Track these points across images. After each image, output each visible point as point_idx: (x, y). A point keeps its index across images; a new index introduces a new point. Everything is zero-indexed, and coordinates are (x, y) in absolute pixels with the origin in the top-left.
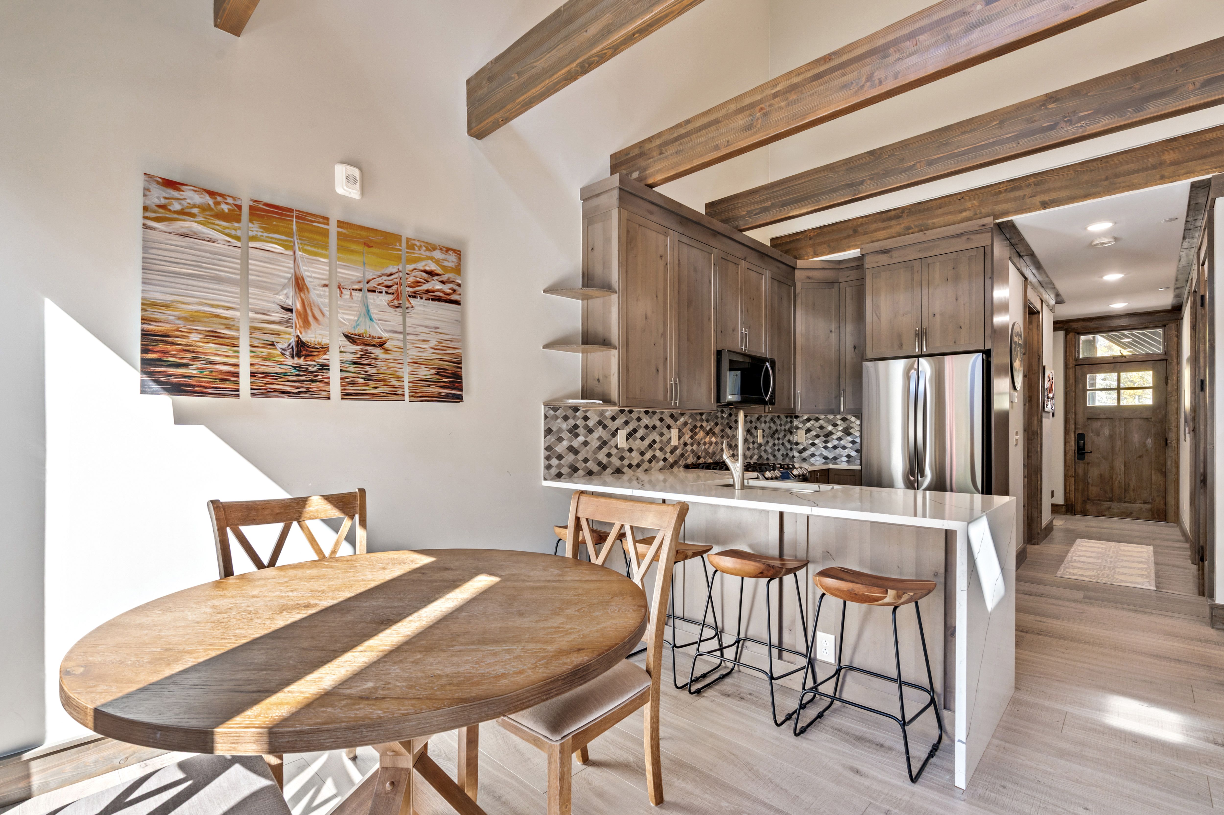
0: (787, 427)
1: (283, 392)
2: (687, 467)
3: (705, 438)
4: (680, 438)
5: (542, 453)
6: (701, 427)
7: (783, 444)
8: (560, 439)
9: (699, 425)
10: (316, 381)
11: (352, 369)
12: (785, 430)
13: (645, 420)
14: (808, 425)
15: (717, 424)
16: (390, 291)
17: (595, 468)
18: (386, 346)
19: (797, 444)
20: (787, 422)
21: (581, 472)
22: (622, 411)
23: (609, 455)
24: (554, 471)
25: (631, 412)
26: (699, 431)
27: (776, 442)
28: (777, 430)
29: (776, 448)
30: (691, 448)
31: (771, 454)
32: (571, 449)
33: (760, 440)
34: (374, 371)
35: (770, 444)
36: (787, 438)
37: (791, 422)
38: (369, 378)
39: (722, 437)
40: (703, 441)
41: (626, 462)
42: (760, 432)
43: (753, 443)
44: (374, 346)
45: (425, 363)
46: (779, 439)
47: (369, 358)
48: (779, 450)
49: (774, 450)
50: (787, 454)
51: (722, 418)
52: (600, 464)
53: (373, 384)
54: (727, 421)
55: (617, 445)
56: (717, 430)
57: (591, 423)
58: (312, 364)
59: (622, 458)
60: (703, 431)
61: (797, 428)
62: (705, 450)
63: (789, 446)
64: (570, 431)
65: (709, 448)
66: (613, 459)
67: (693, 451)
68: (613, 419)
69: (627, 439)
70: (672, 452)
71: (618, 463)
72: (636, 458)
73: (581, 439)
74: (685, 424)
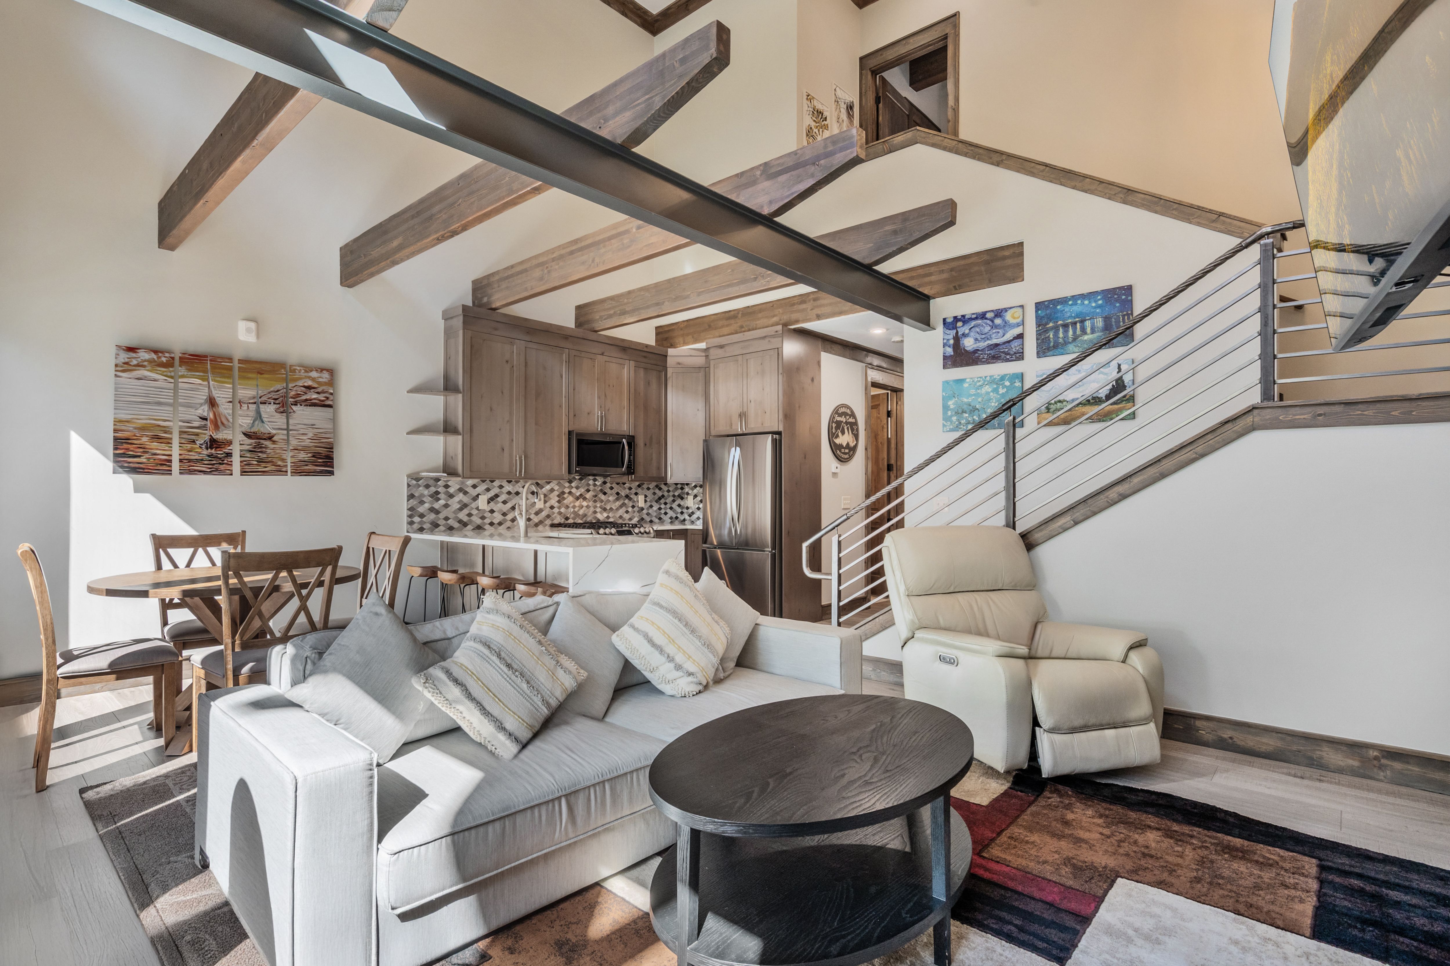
0: (676, 494)
2: (553, 526)
3: (574, 502)
4: (545, 502)
5: (405, 513)
6: (570, 493)
7: (671, 508)
8: (422, 502)
9: (567, 490)
10: (223, 464)
12: (674, 496)
13: (507, 487)
14: (695, 491)
15: (588, 491)
16: (277, 402)
17: (456, 525)
18: (274, 439)
19: (688, 508)
20: (676, 489)
21: (442, 528)
22: (483, 481)
23: (470, 515)
24: (416, 526)
25: (492, 481)
26: (568, 497)
27: (663, 506)
28: (663, 496)
29: (663, 511)
30: (558, 510)
31: (656, 517)
32: (432, 510)
33: (641, 503)
34: (265, 456)
35: (655, 508)
36: (677, 503)
37: (682, 489)
39: (595, 501)
40: (572, 505)
41: (487, 521)
42: (641, 498)
43: (633, 507)
44: (265, 439)
45: (305, 449)
46: (666, 504)
47: (261, 447)
48: (666, 513)
49: (661, 514)
50: (677, 518)
51: (595, 485)
52: (460, 521)
53: (264, 465)
54: (600, 488)
55: (478, 507)
56: (588, 495)
57: (451, 490)
58: (220, 453)
59: (483, 518)
60: (572, 496)
61: (688, 494)
62: (575, 513)
63: (679, 510)
64: (431, 496)
65: (578, 511)
66: (474, 518)
67: (560, 513)
68: (474, 486)
69: (489, 503)
70: (537, 513)
71: (479, 521)
72: (497, 517)
73: (442, 502)
74: (552, 490)
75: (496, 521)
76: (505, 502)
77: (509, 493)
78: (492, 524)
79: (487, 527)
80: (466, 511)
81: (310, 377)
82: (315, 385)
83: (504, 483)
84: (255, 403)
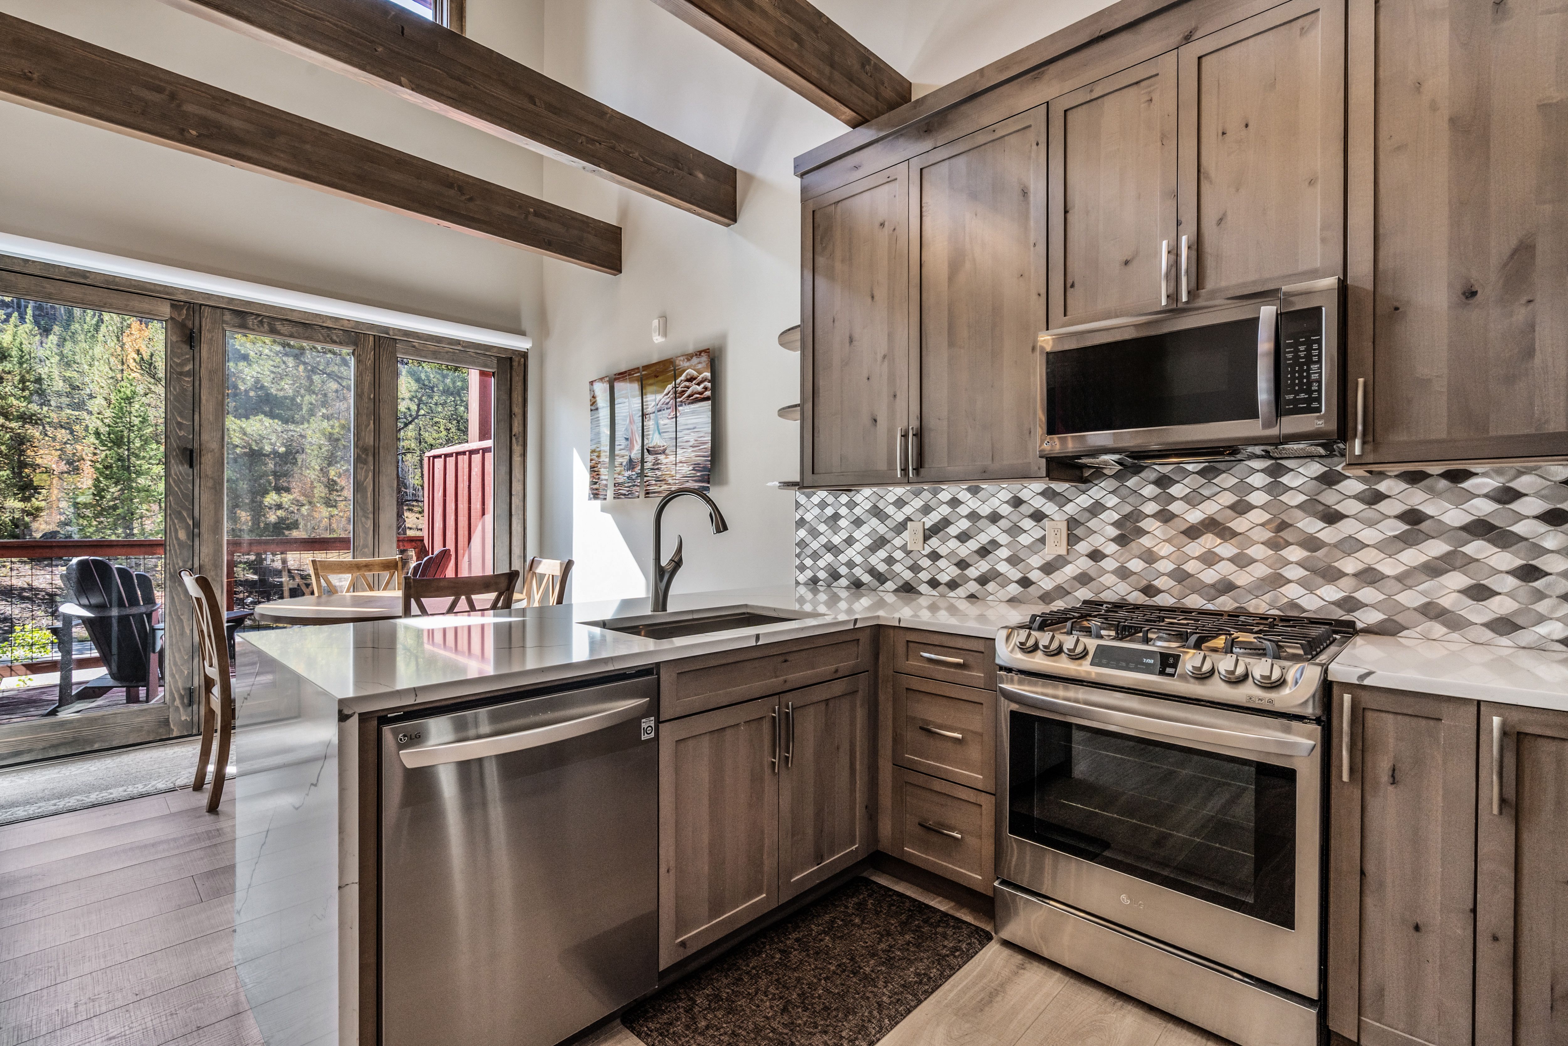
1: (623, 495)
10: (635, 486)
11: (650, 474)
16: (669, 406)
18: (666, 452)
21: (844, 581)
22: (916, 491)
23: (890, 561)
25: (936, 491)
32: (830, 547)
34: (660, 473)
38: (657, 480)
41: (925, 577)
44: (660, 453)
45: (687, 461)
47: (658, 464)
53: (659, 484)
55: (907, 546)
58: (634, 474)
66: (897, 568)
67: (1123, 573)
68: (900, 503)
69: (926, 538)
70: (1048, 569)
71: (908, 575)
72: (947, 572)
73: (844, 535)
74: (1096, 509)
75: (944, 578)
76: (964, 537)
77: (973, 516)
78: (934, 583)
79: (924, 588)
80: (882, 554)
81: (693, 365)
82: (695, 373)
83: (964, 496)
84: (654, 412)
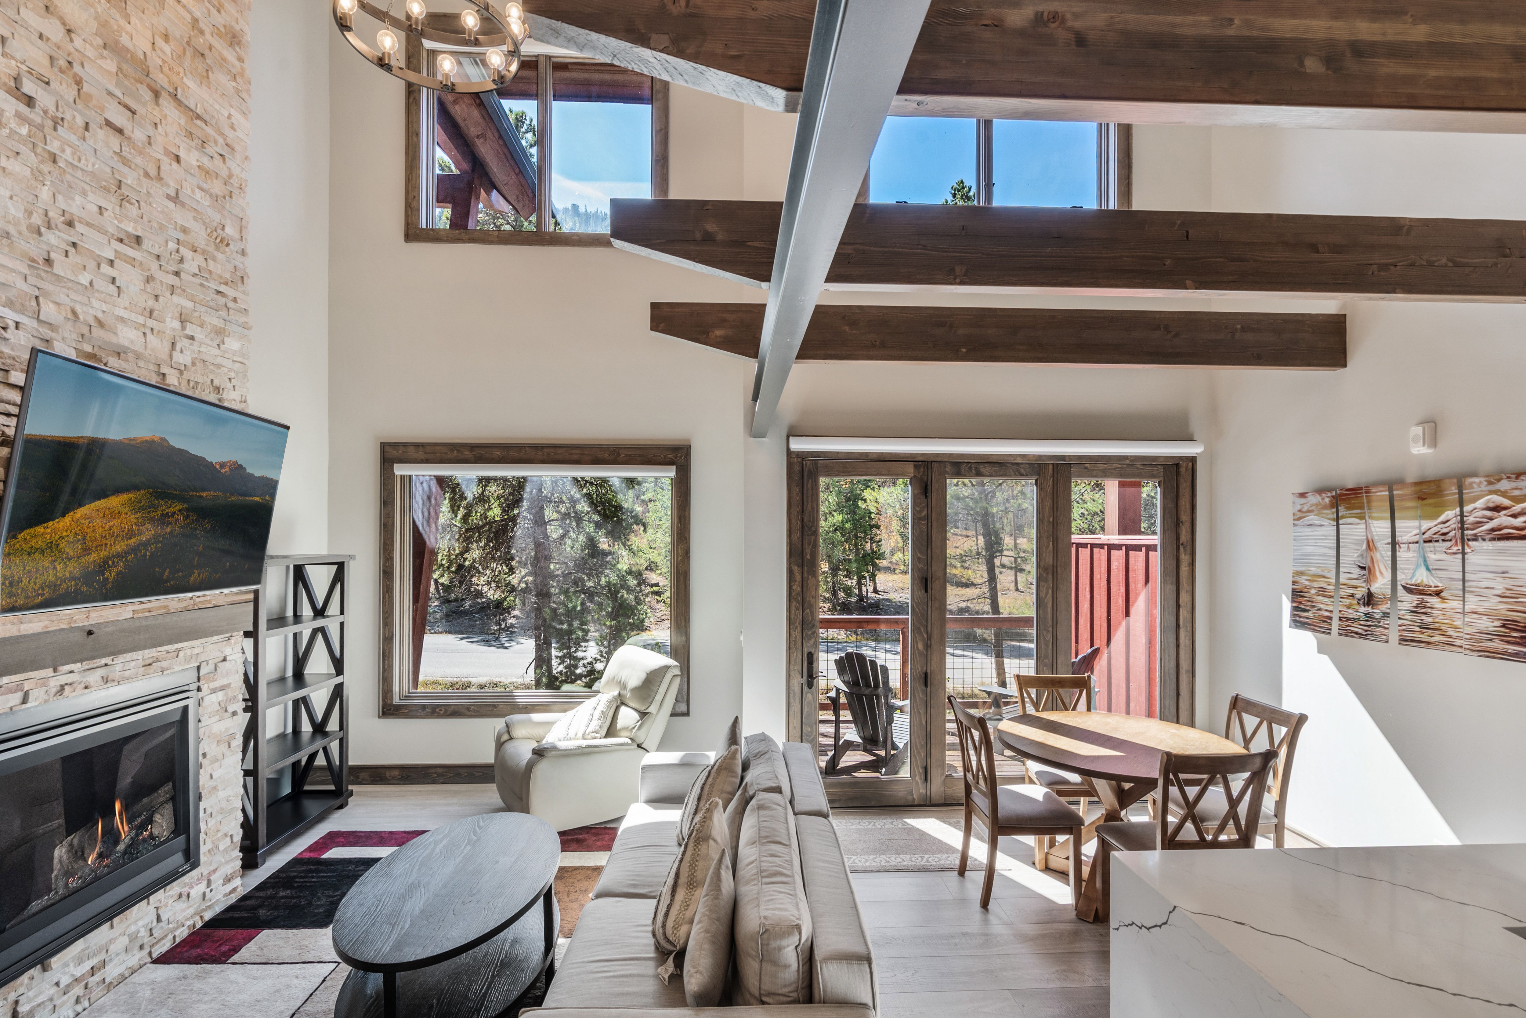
1: (1357, 633)
11: (1408, 617)
16: (1448, 537)
18: (1442, 594)
34: (1430, 620)
38: (1424, 627)
44: (1430, 595)
81: (1500, 491)
82: (1506, 502)
84: (1417, 542)
